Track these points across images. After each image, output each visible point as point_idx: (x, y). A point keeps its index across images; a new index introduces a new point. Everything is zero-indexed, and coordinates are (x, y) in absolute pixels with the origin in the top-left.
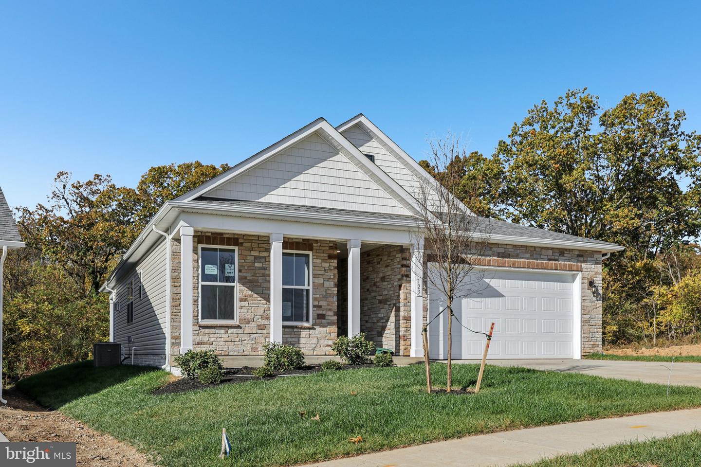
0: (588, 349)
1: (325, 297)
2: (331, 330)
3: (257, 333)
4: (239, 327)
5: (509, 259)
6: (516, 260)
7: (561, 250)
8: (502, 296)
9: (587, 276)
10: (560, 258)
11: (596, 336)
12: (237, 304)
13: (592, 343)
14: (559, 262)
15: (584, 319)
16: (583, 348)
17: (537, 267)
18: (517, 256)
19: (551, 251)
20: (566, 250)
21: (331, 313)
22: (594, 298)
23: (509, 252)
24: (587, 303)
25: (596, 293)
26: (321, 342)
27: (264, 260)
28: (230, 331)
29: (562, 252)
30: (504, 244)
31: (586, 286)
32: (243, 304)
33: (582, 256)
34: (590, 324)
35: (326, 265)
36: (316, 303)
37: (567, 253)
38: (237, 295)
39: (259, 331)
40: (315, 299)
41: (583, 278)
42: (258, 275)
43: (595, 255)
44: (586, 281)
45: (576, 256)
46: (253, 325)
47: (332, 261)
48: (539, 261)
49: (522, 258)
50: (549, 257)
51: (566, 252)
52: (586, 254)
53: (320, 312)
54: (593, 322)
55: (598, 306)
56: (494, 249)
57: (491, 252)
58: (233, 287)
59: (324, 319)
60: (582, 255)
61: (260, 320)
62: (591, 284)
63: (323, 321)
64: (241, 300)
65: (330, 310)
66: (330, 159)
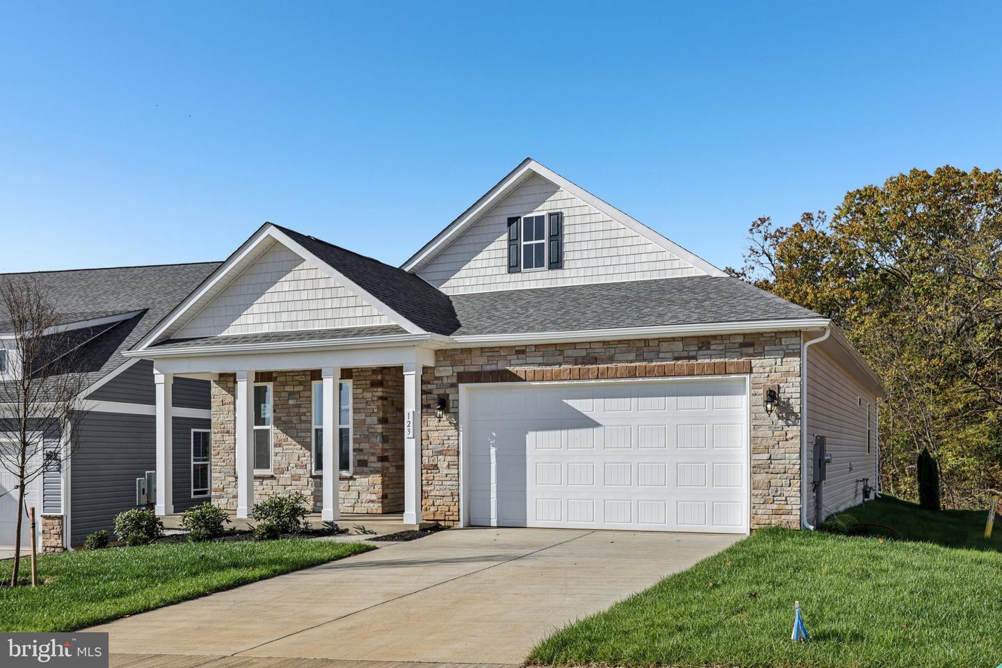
0: (766, 517)
1: (366, 437)
2: (375, 480)
3: (291, 485)
4: (272, 477)
5: (594, 366)
6: (609, 365)
7: (703, 340)
8: (598, 425)
9: (763, 380)
10: (701, 353)
11: (786, 494)
12: (272, 450)
13: (775, 506)
14: (699, 361)
15: (755, 462)
16: (753, 516)
17: (647, 373)
18: (611, 359)
19: (680, 344)
20: (714, 337)
21: (374, 459)
22: (780, 421)
23: (596, 355)
24: (764, 432)
25: (785, 411)
26: (363, 496)
27: (298, 396)
28: (265, 482)
29: (704, 342)
30: (586, 342)
31: (760, 399)
32: (278, 450)
33: (751, 345)
34: (770, 470)
35: (368, 395)
36: (357, 446)
37: (717, 342)
38: (272, 441)
39: (294, 483)
40: (355, 441)
41: (755, 385)
42: (292, 415)
43: (783, 340)
44: (761, 391)
45: (737, 345)
46: (287, 475)
47: (376, 390)
48: (654, 364)
49: (620, 362)
50: (676, 355)
51: (713, 342)
52: (762, 339)
53: (361, 457)
54: (777, 466)
55: (789, 436)
56: (569, 352)
57: (561, 358)
58: (267, 431)
59: (366, 466)
60: (753, 344)
61: (295, 469)
62: (772, 396)
63: (365, 469)
64: (276, 446)
65: (373, 454)
66: (297, 268)
